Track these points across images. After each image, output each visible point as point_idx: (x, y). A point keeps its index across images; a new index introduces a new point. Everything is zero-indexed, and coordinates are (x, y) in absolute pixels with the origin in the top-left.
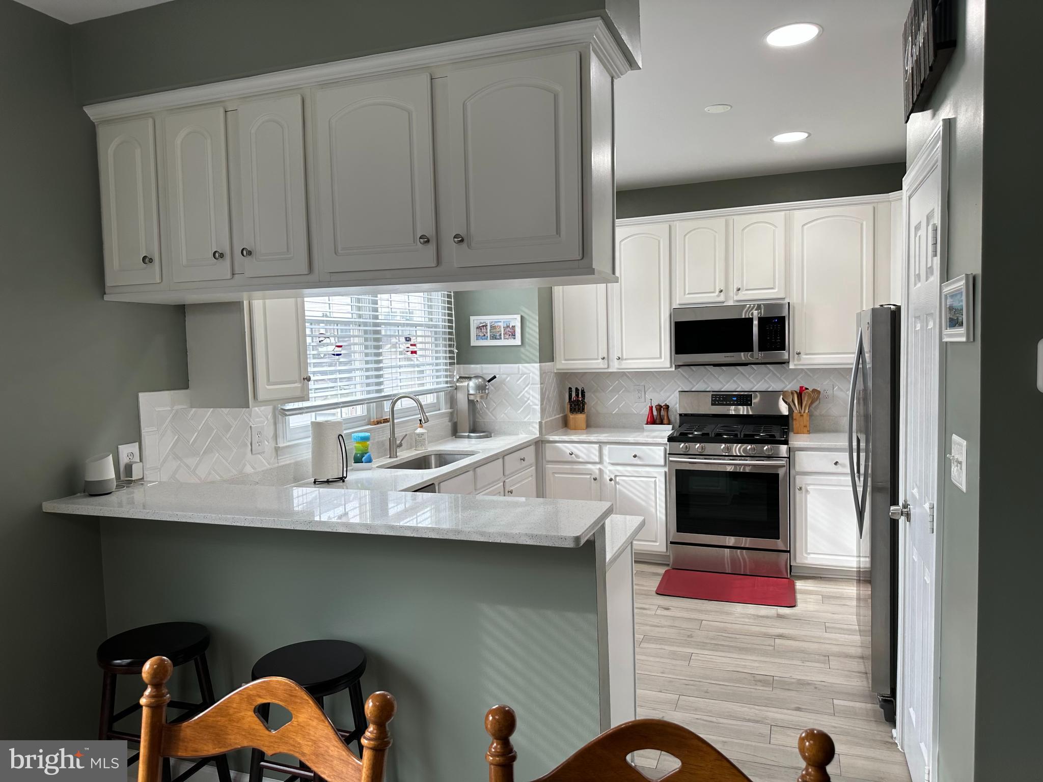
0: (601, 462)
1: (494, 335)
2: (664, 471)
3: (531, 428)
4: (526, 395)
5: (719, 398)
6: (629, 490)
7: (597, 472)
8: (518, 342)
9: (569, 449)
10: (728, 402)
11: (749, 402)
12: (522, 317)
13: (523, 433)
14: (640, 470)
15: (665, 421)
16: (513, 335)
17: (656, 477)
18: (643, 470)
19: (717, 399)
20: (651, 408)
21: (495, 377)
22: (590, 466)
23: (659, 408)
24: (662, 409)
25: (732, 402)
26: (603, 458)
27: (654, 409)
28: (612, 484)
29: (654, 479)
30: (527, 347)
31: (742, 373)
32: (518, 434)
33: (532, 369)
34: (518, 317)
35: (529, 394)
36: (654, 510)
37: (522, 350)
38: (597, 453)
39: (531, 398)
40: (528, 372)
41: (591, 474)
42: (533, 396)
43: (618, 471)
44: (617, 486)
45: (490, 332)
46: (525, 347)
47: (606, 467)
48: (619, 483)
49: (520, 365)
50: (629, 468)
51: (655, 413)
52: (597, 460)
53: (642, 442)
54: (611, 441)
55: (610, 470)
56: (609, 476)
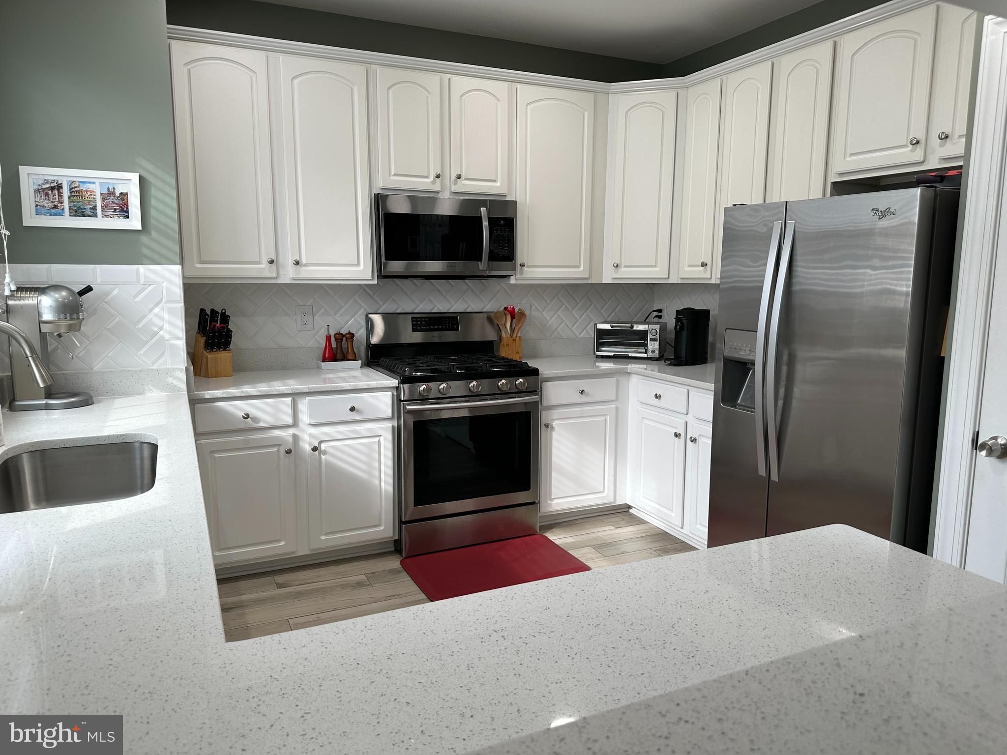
0: (295, 424)
1: (80, 208)
2: (391, 425)
3: (170, 380)
4: (156, 321)
5: (421, 322)
6: (341, 460)
7: (290, 439)
8: (134, 222)
9: (241, 409)
10: (432, 327)
11: (455, 326)
12: (141, 178)
13: (154, 389)
14: (358, 428)
15: (350, 356)
16: (124, 211)
17: (380, 436)
18: (362, 428)
19: (419, 323)
20: (328, 338)
21: (89, 289)
22: (277, 433)
23: (340, 337)
24: (344, 339)
25: (436, 327)
26: (298, 417)
27: (333, 339)
28: (315, 455)
29: (377, 439)
30: (154, 234)
31: (438, 290)
32: (142, 393)
33: (167, 275)
34: (135, 177)
35: (162, 319)
36: (377, 482)
37: (144, 239)
38: (289, 411)
39: (166, 326)
40: (159, 279)
41: (279, 445)
42: (170, 323)
43: (325, 434)
44: (323, 457)
45: (70, 202)
46: (150, 234)
47: (303, 431)
48: (325, 453)
49: (141, 268)
50: (341, 428)
51: (334, 345)
52: (289, 421)
53: (362, 388)
54: (312, 390)
55: (310, 435)
56: (310, 444)
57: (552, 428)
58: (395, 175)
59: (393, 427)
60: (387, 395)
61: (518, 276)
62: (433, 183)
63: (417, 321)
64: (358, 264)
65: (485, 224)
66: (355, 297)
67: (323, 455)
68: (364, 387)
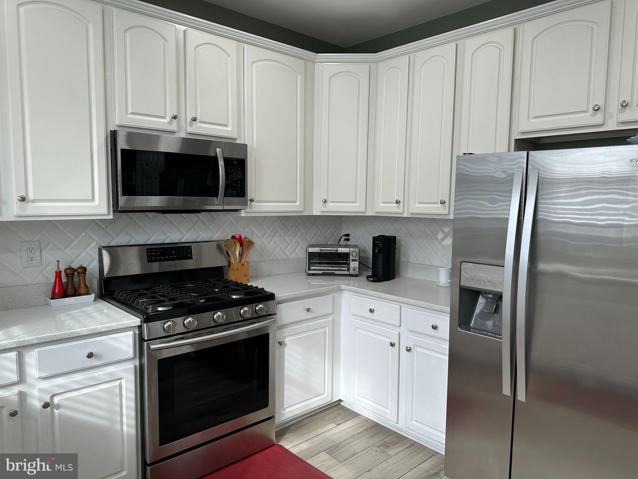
0: (22, 380)
2: (133, 365)
5: (156, 252)
6: (77, 411)
10: (167, 257)
11: (189, 255)
14: (97, 374)
15: (82, 290)
17: (121, 378)
18: (100, 373)
19: (154, 254)
20: (58, 274)
23: (71, 272)
25: (171, 257)
26: (25, 372)
28: (47, 412)
29: (118, 383)
31: (170, 222)
36: (118, 427)
38: (14, 367)
41: (2, 407)
43: (59, 386)
44: (56, 412)
47: (32, 387)
48: (58, 407)
50: (78, 377)
52: (14, 377)
53: (101, 331)
54: (42, 341)
55: (41, 390)
56: (40, 400)
57: (285, 344)
58: (132, 113)
59: (135, 367)
60: (129, 336)
61: (248, 210)
62: (170, 123)
63: (152, 252)
64: (93, 199)
65: (221, 163)
66: (86, 231)
67: (56, 410)
68: (103, 330)
